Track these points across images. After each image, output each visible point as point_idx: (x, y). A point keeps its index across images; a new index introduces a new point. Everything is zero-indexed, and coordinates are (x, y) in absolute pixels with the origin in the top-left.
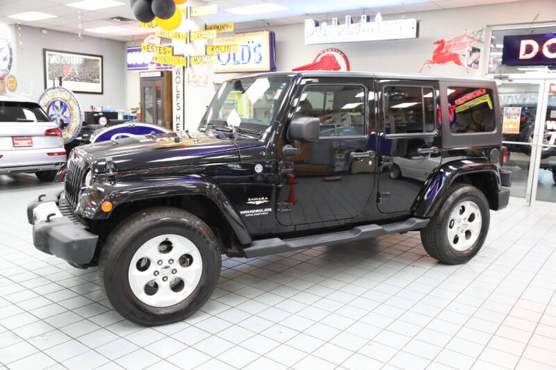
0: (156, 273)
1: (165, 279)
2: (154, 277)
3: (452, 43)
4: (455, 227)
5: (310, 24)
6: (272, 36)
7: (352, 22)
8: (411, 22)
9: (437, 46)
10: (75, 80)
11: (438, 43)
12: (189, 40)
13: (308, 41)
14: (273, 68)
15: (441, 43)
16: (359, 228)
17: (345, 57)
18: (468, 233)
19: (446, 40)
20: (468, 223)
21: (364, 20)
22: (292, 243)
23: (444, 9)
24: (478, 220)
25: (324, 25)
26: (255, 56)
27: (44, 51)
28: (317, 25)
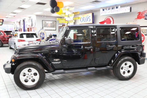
0: (27, 77)
1: (30, 79)
2: (27, 78)
3: (143, 13)
4: (124, 69)
5: (101, 10)
6: (93, 14)
7: (112, 9)
8: (129, 8)
9: (138, 14)
10: (49, 27)
11: (139, 13)
12: (68, 16)
13: (101, 15)
14: (93, 22)
15: (140, 13)
16: (88, 68)
17: (113, 19)
18: (129, 72)
19: (141, 12)
20: (129, 68)
21: (115, 8)
22: (66, 72)
23: (140, 3)
24: (132, 67)
25: (105, 10)
26: (89, 20)
27: (42, 21)
28: (103, 10)
